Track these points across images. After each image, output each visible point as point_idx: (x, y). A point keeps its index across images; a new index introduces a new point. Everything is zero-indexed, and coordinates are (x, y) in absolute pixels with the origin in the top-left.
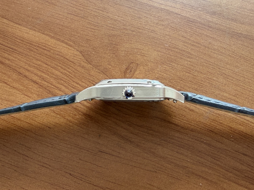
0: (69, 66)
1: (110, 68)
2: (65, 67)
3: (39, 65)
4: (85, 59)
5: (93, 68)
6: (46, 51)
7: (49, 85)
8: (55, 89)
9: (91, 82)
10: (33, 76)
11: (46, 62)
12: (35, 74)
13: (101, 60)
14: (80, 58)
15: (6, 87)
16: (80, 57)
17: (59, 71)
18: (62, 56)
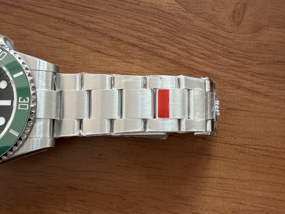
0: (167, 19)
1: (215, 14)
2: (163, 22)
3: (131, 24)
4: (183, 8)
5: (195, 17)
6: (134, 5)
7: (151, 46)
8: (159, 49)
9: (198, 33)
10: (128, 39)
11: (139, 19)
12: (131, 36)
13: (202, 6)
14: (177, 8)
15: (101, 56)
16: (177, 6)
17: (157, 26)
18: (155, 8)
